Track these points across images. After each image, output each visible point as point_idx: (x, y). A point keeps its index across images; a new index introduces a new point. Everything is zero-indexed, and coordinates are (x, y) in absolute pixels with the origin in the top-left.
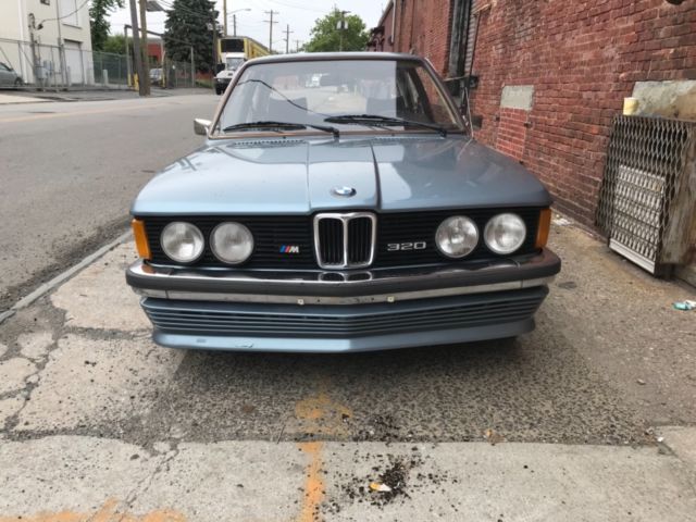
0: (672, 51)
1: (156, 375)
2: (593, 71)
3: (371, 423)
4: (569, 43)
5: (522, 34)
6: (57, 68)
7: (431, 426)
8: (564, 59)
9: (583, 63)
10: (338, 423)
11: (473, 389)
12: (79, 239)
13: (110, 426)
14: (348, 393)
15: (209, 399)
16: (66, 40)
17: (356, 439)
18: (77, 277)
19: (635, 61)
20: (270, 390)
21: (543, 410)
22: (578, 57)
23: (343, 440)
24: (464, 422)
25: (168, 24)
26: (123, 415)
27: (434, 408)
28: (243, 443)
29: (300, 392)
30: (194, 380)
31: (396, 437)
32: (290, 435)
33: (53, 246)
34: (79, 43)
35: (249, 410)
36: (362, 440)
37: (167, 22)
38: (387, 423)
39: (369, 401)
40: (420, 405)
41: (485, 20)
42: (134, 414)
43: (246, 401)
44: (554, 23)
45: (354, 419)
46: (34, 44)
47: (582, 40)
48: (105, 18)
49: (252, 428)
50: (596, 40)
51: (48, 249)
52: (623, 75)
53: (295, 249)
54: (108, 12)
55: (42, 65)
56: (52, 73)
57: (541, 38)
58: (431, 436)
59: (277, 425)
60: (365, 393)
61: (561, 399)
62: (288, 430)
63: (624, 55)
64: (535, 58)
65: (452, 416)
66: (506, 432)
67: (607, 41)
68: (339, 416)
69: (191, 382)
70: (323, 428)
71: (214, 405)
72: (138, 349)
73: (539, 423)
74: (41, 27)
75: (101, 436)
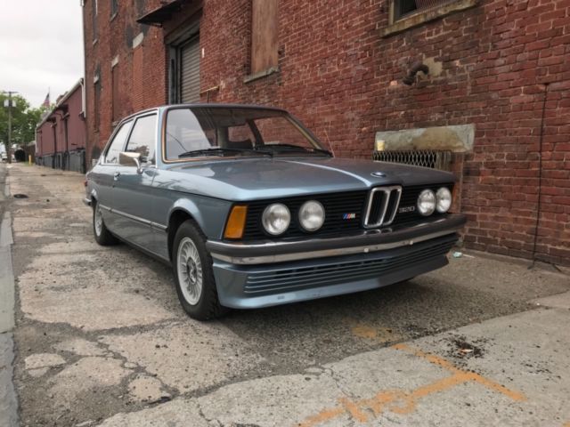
0: (403, 113)
3: (408, 330)
4: (310, 111)
9: (326, 124)
19: (373, 120)
22: (321, 120)
35: (329, 342)
38: (416, 328)
41: (214, 97)
44: (292, 99)
45: (397, 331)
50: (335, 109)
53: (352, 216)
63: (364, 117)
67: (346, 109)
68: (386, 332)
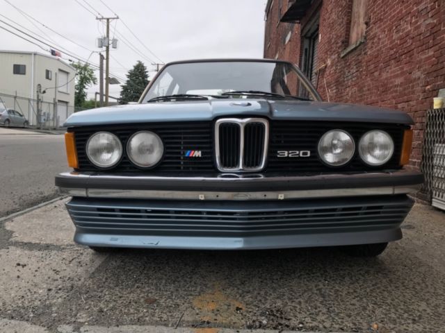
1: (75, 274)
2: (405, 89)
3: (262, 314)
4: (384, 75)
5: (350, 77)
6: (51, 117)
7: (319, 318)
8: (382, 86)
9: (396, 86)
10: (232, 314)
11: (351, 291)
12: (40, 196)
13: (22, 311)
14: (240, 291)
15: (117, 292)
16: (59, 101)
17: (250, 327)
18: (30, 213)
19: (437, 76)
20: (172, 287)
21: (421, 309)
22: (392, 83)
23: (238, 328)
24: (349, 316)
25: (122, 93)
26: (37, 303)
27: (319, 305)
28: (143, 327)
29: (198, 289)
30: (106, 279)
31: (287, 326)
32: (188, 322)
33: (20, 198)
34: (67, 103)
35: (151, 302)
36: (256, 328)
37: (122, 92)
38: (278, 315)
39: (259, 298)
40: (306, 302)
41: (323, 75)
42: (47, 302)
43: (150, 295)
44: (373, 66)
45: (247, 312)
46: (39, 101)
47: (394, 72)
48: (85, 90)
49: (153, 316)
50: (405, 69)
51: (16, 200)
52: (429, 87)
53: (198, 154)
54: (87, 87)
55: (42, 114)
56: (48, 120)
57: (363, 77)
58: (321, 326)
59: (177, 314)
60: (256, 292)
61: (433, 301)
62: (186, 318)
63: (428, 74)
64: (360, 90)
65: (337, 311)
66: (392, 326)
67: (413, 68)
68: (232, 309)
69: (104, 280)
70: (219, 318)
71: (120, 297)
72: (64, 256)
73: (420, 319)
74: (44, 92)
75: (12, 318)
